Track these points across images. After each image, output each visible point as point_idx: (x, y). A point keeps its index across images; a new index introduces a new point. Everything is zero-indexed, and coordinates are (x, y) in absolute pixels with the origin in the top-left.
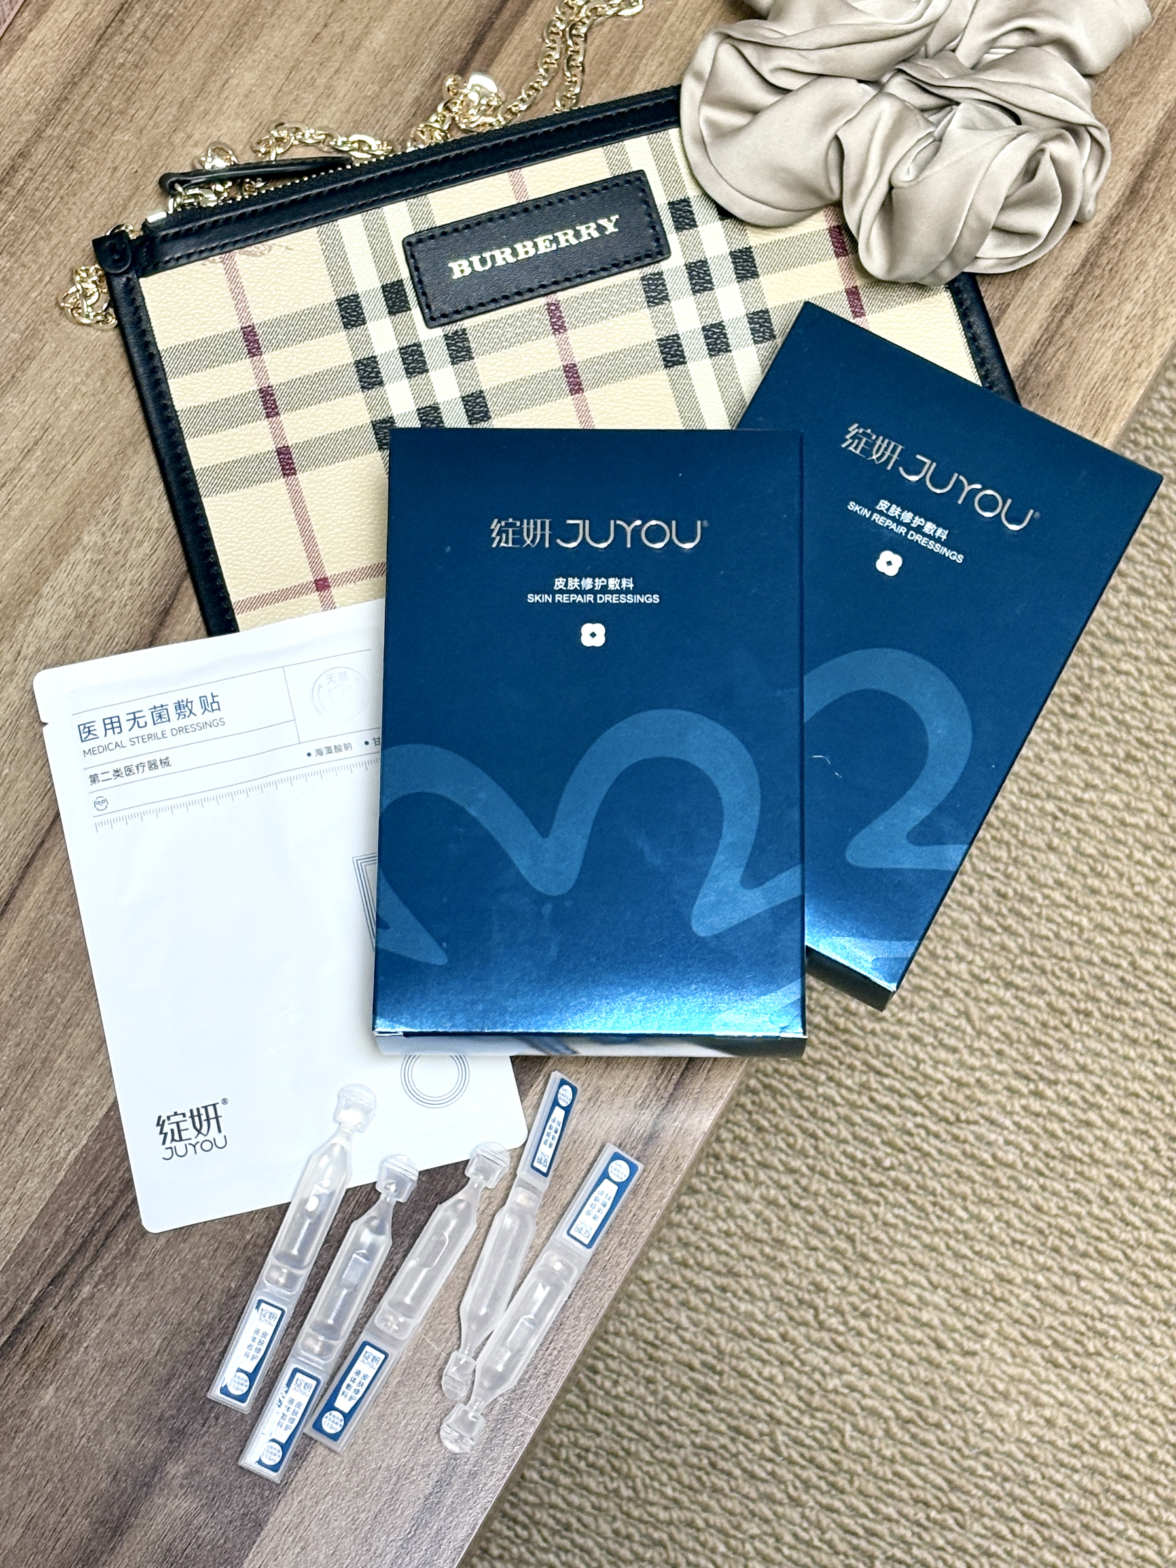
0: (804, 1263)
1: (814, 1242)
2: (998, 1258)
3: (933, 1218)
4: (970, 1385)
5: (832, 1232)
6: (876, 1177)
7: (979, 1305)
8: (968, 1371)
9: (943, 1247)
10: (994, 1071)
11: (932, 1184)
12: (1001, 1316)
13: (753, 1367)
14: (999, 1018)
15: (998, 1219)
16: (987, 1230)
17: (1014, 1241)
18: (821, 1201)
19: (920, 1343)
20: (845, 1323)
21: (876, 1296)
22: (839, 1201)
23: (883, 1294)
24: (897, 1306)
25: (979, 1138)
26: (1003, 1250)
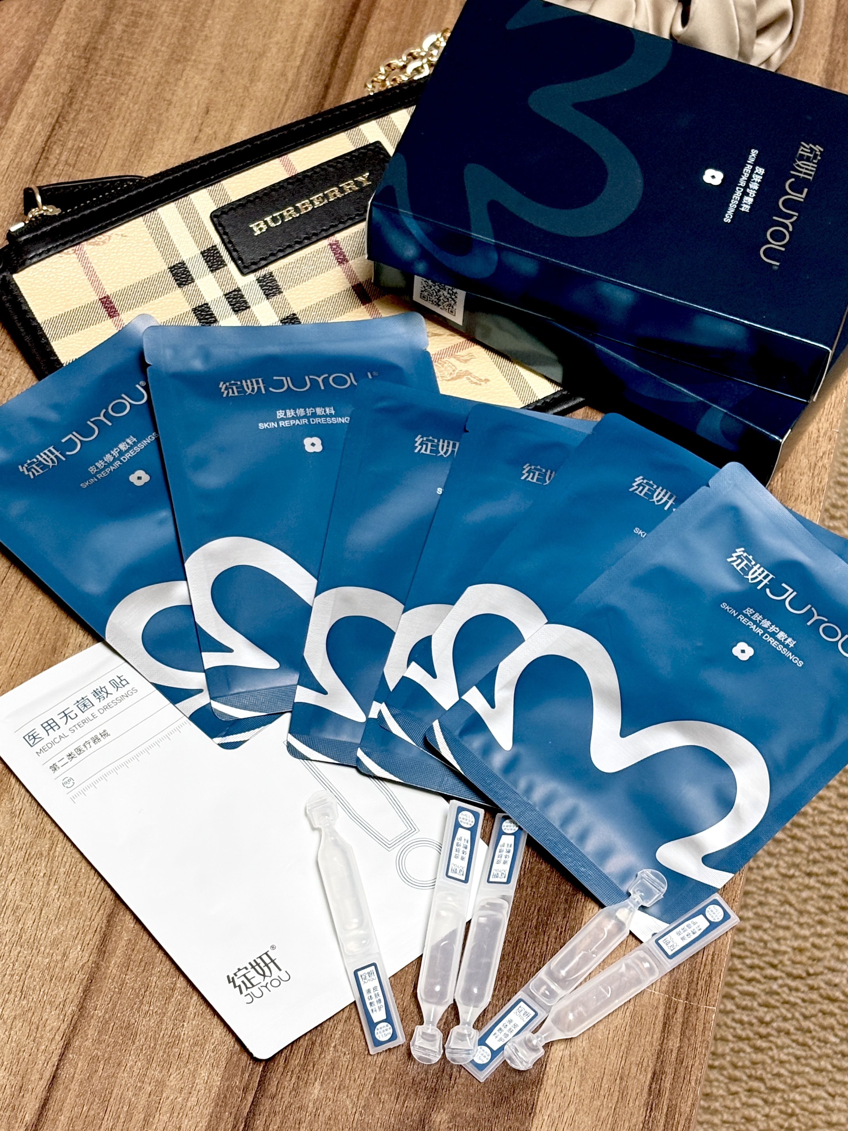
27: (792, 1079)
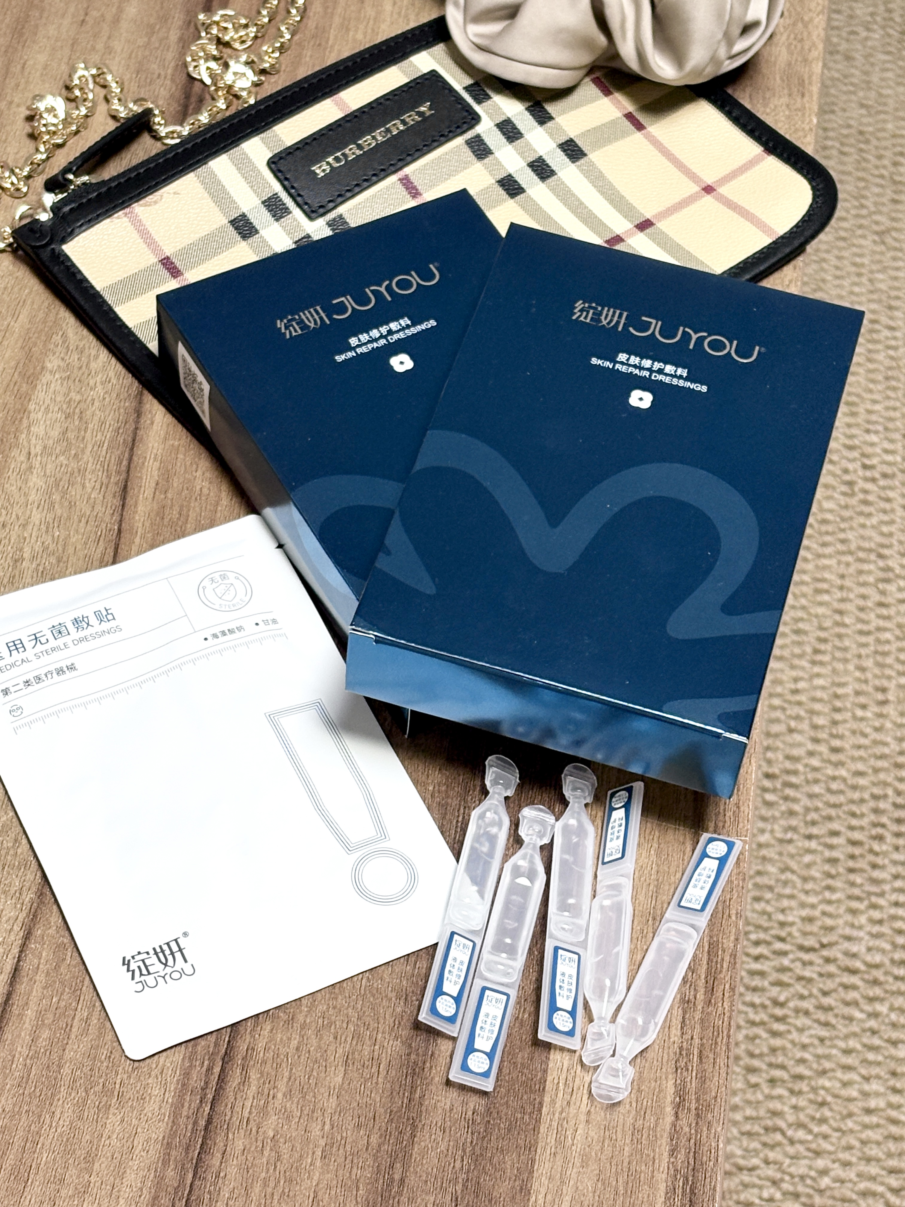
27: (819, 1063)
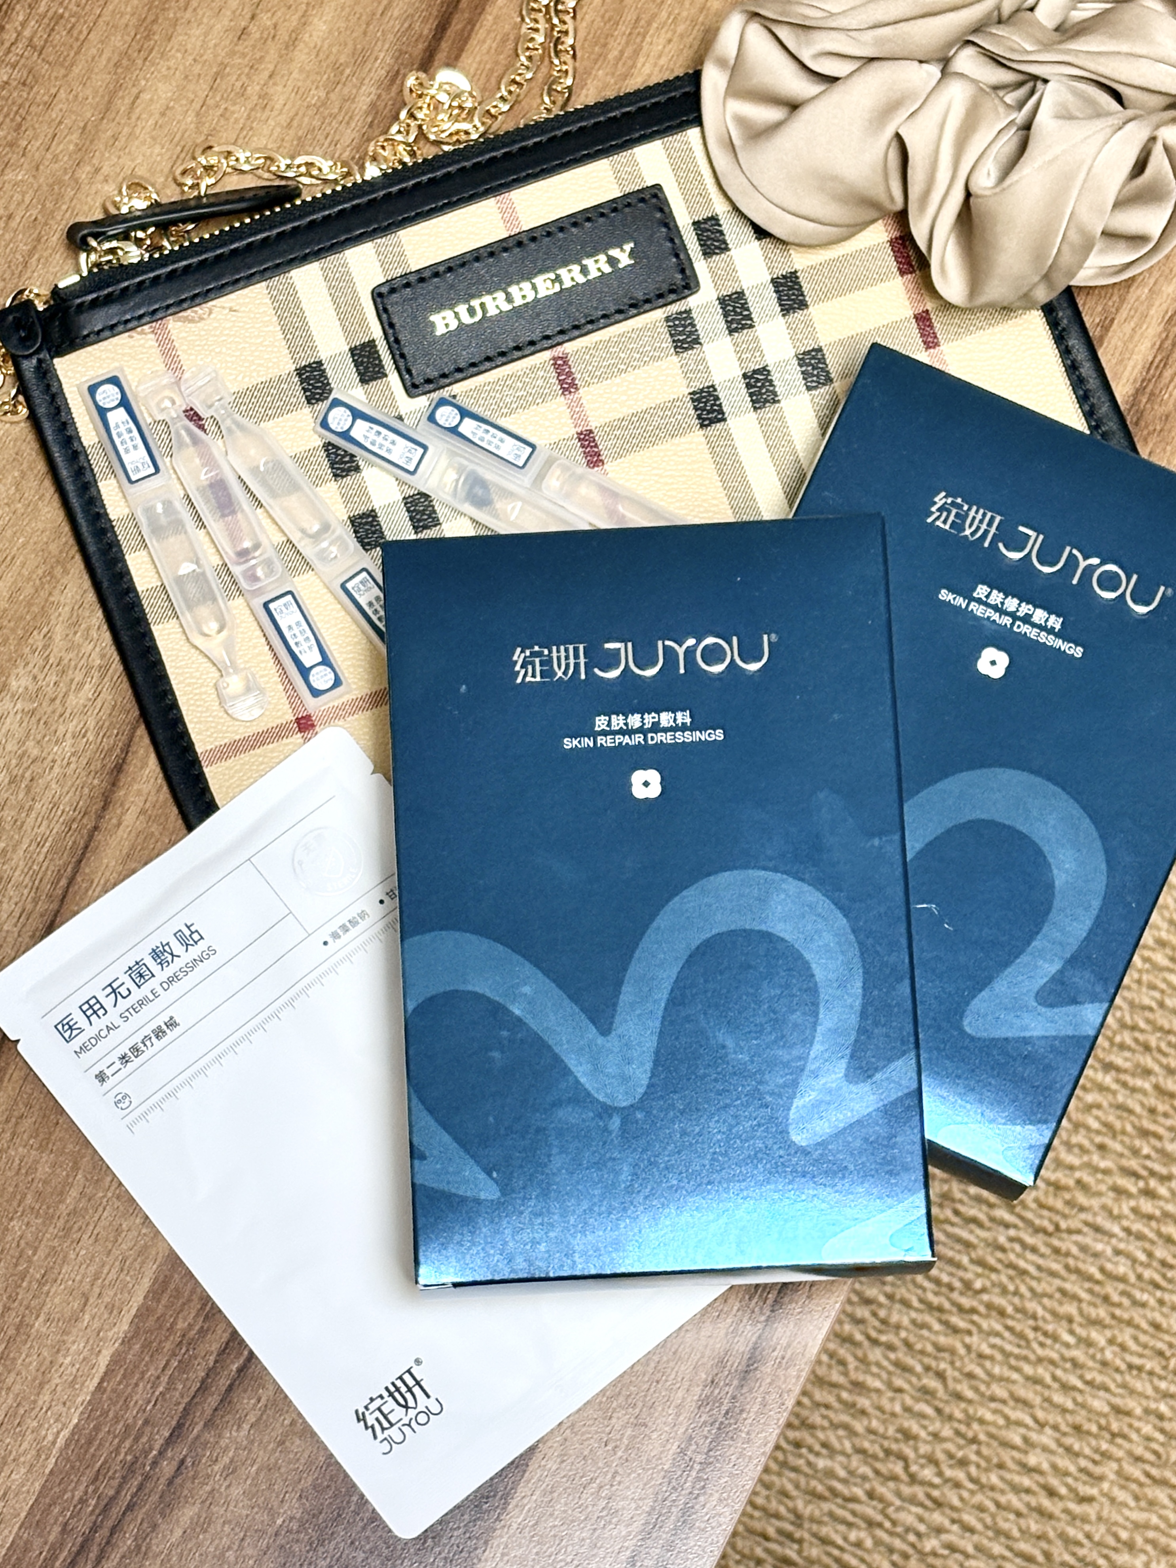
0: (887, 1406)
1: (899, 1382)
2: (1112, 1386)
3: (1035, 1345)
4: (1088, 1536)
5: (919, 1368)
6: (966, 1302)
7: (1094, 1443)
8: (1085, 1520)
9: (1048, 1379)
10: (1096, 1170)
11: (1032, 1306)
12: (1120, 1454)
13: (837, 1531)
14: (1099, 1106)
15: (1111, 1341)
16: (1099, 1356)
17: (1130, 1367)
18: (903, 1334)
19: (1028, 1491)
20: (940, 1474)
21: (974, 1440)
22: (925, 1332)
23: (982, 1437)
24: (1000, 1450)
25: (1084, 1249)
26: (1118, 1377)
